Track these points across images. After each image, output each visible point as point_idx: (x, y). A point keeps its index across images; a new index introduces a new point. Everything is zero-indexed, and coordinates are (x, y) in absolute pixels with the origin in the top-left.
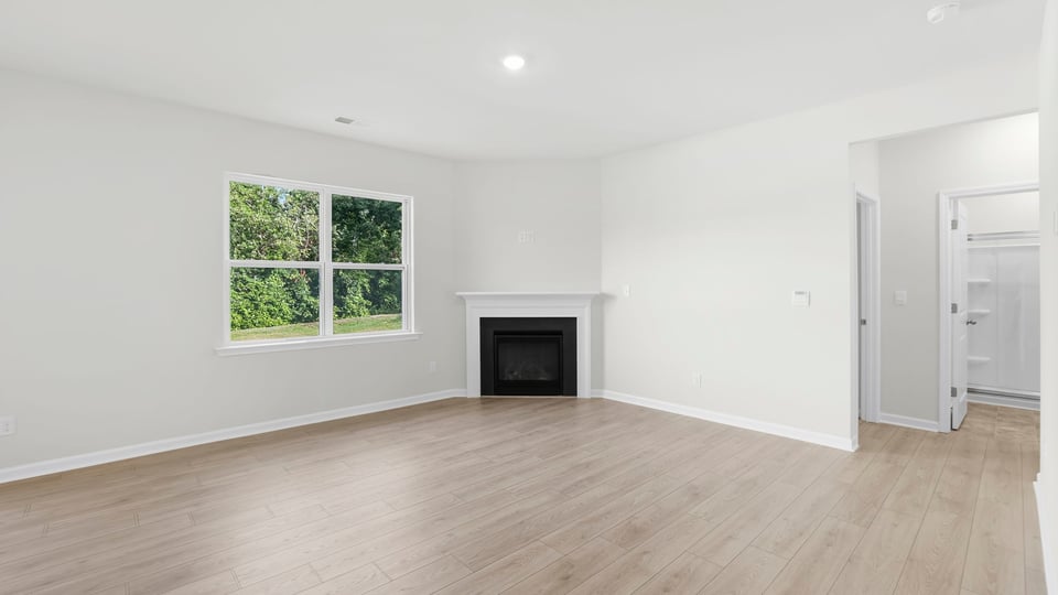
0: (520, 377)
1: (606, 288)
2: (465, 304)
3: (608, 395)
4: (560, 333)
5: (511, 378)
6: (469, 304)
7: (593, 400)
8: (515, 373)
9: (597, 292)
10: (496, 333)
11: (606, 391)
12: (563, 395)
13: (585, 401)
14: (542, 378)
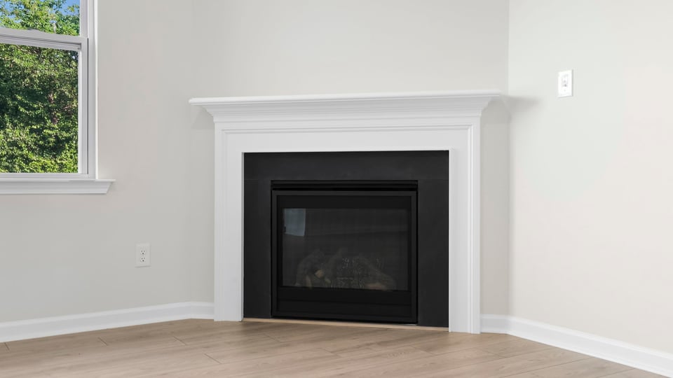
0: (328, 282)
1: (515, 86)
2: (212, 126)
3: (521, 327)
4: (412, 187)
5: (309, 283)
6: (220, 124)
7: (484, 337)
8: (319, 273)
9: (494, 90)
10: (276, 186)
11: (514, 319)
12: (416, 323)
13: (464, 338)
14: (372, 286)
